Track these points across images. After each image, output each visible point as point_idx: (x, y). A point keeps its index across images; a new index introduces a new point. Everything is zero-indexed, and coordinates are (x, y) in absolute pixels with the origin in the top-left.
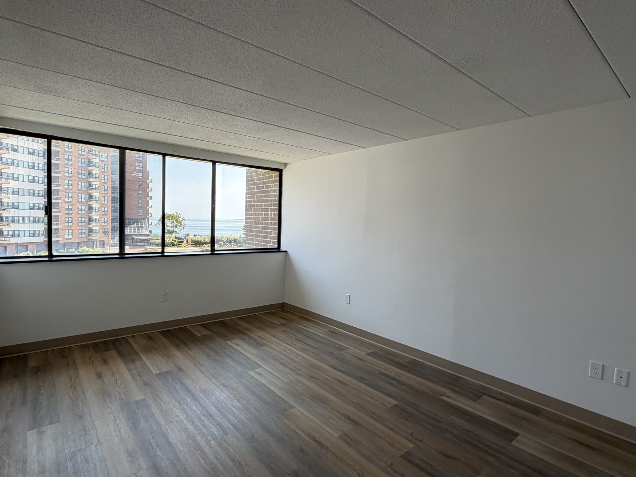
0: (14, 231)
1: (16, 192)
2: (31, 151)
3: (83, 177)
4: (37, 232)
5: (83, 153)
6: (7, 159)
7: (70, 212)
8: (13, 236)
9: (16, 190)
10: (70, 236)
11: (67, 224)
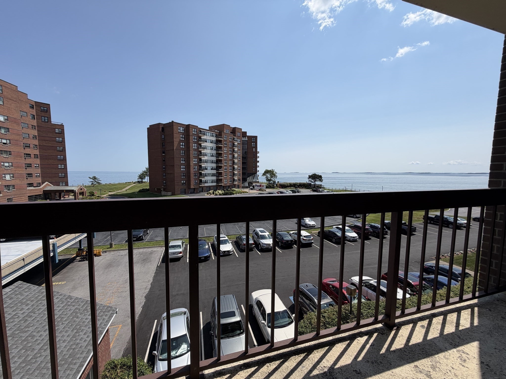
0: (206, 180)
1: (206, 162)
2: (211, 141)
3: (231, 152)
4: (214, 181)
5: (231, 140)
6: (203, 146)
7: (226, 170)
8: (206, 182)
9: (206, 161)
10: (226, 183)
11: (225, 177)
